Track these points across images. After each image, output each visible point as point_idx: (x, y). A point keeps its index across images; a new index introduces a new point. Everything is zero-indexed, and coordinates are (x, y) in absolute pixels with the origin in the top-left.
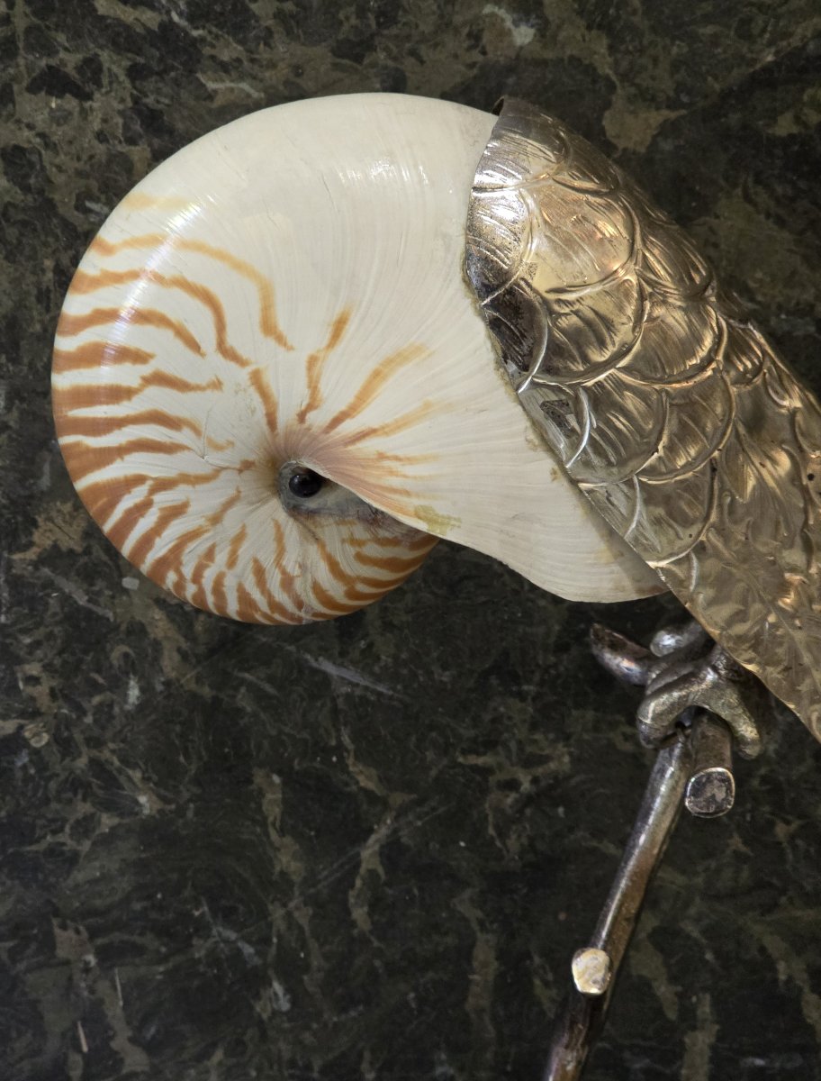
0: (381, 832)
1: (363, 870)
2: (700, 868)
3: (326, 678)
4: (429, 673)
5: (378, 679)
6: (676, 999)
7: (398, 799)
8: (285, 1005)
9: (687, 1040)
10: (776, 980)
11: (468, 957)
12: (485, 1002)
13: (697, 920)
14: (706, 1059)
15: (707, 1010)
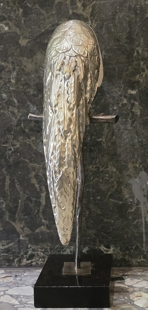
2: (41, 164)
6: (39, 187)
9: (41, 195)
11: (5, 180)
12: (8, 188)
13: (41, 173)
14: (45, 198)
15: (44, 189)
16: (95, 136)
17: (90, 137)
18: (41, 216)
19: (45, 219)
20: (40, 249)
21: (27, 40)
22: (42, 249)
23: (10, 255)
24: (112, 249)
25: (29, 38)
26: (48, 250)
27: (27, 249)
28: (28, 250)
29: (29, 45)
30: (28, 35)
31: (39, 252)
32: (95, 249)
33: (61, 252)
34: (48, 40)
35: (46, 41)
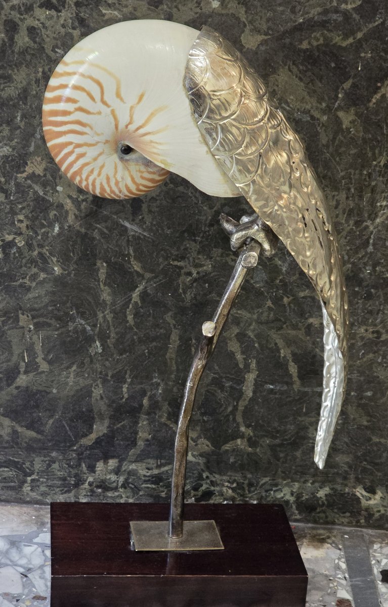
0: (141, 288)
1: (132, 302)
2: (256, 311)
3: (126, 228)
4: (163, 230)
5: (144, 230)
6: (243, 361)
7: (148, 275)
8: (100, 351)
9: (246, 376)
10: (280, 356)
11: (169, 338)
12: (174, 356)
13: (253, 331)
14: (252, 384)
15: (254, 365)
16: (383, 267)
17: (371, 268)
18: (239, 419)
19: (248, 426)
20: (229, 482)
21: (260, 38)
22: (232, 483)
23: (161, 489)
24: (379, 494)
25: (266, 34)
26: (245, 486)
27: (198, 480)
28: (202, 482)
29: (263, 48)
30: (264, 27)
31: (224, 489)
32: (345, 493)
33: (272, 492)
34: (309, 43)
35: (305, 45)
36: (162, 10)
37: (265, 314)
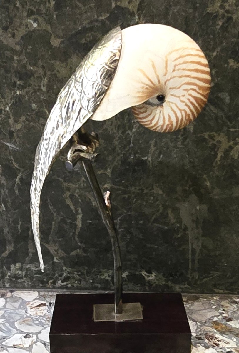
0: (20, 176)
1: (16, 183)
2: (77, 184)
3: (8, 146)
4: (26, 146)
5: (17, 146)
6: (75, 209)
7: (22, 169)
8: (5, 209)
9: (77, 217)
10: (92, 206)
13: (78, 193)
14: (81, 220)
15: (80, 211)
16: (140, 154)
17: (133, 155)
18: (77, 239)
19: (81, 243)
20: (76, 272)
21: (60, 40)
22: (78, 272)
23: (44, 277)
24: (154, 275)
25: (63, 38)
26: (85, 273)
27: (61, 271)
28: (63, 272)
29: (62, 45)
30: (62, 34)
31: (75, 275)
32: (136, 274)
33: (99, 276)
34: (85, 40)
35: (83, 41)
36: (9, 31)
37: (82, 185)
